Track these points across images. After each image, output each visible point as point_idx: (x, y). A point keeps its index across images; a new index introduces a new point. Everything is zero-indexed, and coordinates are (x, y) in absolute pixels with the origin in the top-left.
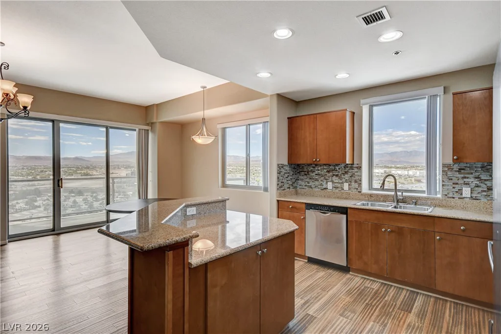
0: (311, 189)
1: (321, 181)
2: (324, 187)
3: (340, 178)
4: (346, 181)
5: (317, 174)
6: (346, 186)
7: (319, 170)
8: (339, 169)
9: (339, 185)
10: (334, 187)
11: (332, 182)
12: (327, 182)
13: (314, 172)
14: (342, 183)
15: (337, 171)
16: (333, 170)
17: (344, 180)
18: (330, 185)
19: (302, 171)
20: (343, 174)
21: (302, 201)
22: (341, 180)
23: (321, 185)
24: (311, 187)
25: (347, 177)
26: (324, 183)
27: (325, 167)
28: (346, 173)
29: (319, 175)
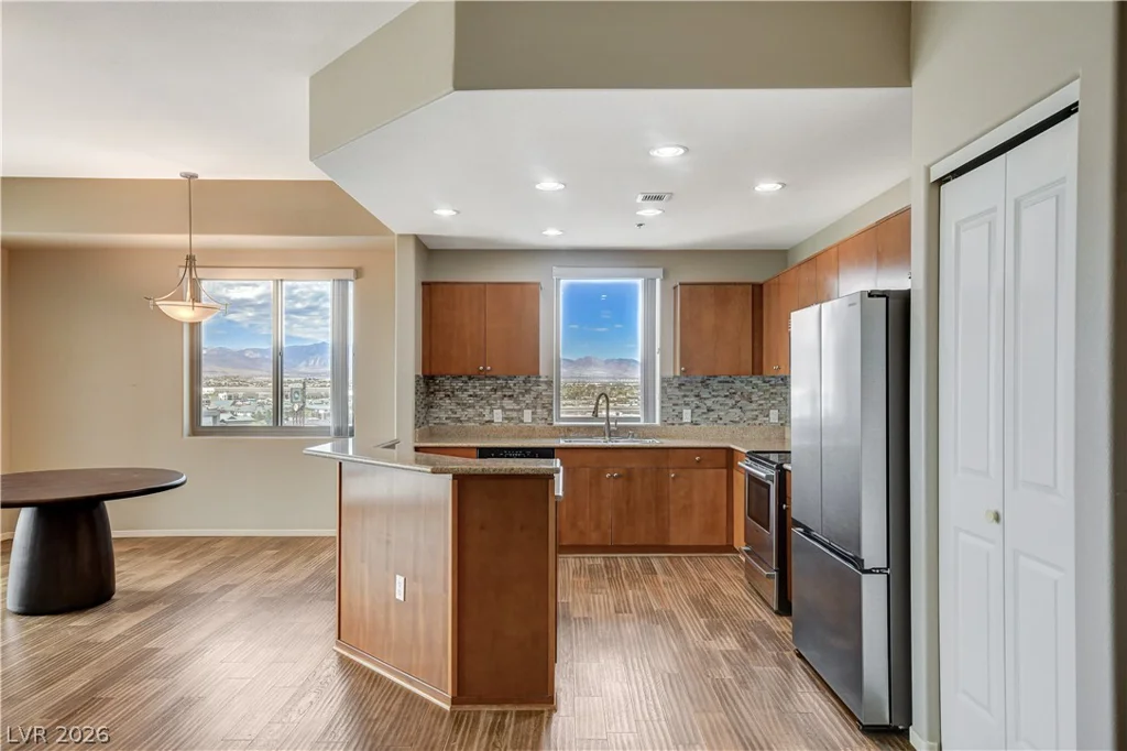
0: (459, 424)
1: (481, 407)
2: (487, 418)
3: (517, 402)
4: (527, 407)
5: (471, 396)
6: (527, 416)
7: (475, 387)
8: (515, 385)
9: (514, 414)
10: (506, 419)
11: (502, 408)
12: (492, 411)
13: (466, 390)
14: (520, 410)
15: (510, 388)
16: (502, 388)
17: (523, 405)
18: (498, 415)
19: (439, 391)
20: (521, 393)
21: (472, 445)
22: (518, 404)
23: (479, 415)
24: (459, 420)
25: (528, 399)
26: (487, 412)
27: (488, 382)
28: (528, 391)
29: (476, 396)
